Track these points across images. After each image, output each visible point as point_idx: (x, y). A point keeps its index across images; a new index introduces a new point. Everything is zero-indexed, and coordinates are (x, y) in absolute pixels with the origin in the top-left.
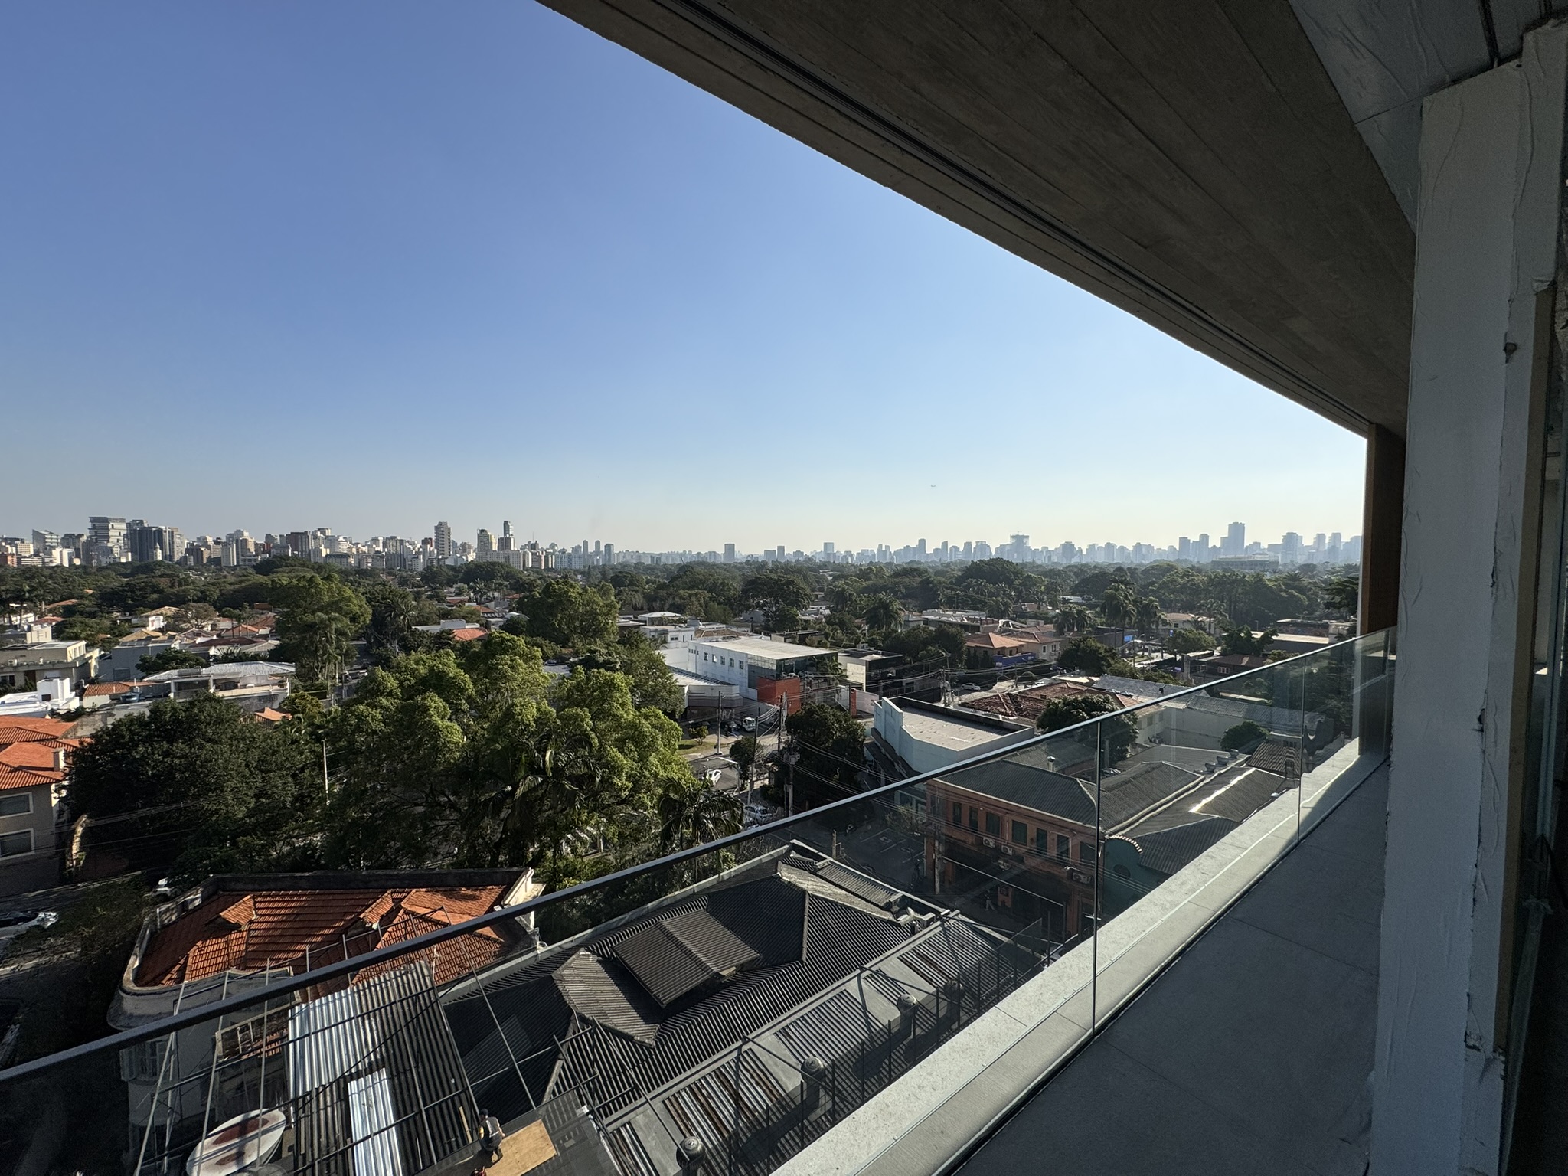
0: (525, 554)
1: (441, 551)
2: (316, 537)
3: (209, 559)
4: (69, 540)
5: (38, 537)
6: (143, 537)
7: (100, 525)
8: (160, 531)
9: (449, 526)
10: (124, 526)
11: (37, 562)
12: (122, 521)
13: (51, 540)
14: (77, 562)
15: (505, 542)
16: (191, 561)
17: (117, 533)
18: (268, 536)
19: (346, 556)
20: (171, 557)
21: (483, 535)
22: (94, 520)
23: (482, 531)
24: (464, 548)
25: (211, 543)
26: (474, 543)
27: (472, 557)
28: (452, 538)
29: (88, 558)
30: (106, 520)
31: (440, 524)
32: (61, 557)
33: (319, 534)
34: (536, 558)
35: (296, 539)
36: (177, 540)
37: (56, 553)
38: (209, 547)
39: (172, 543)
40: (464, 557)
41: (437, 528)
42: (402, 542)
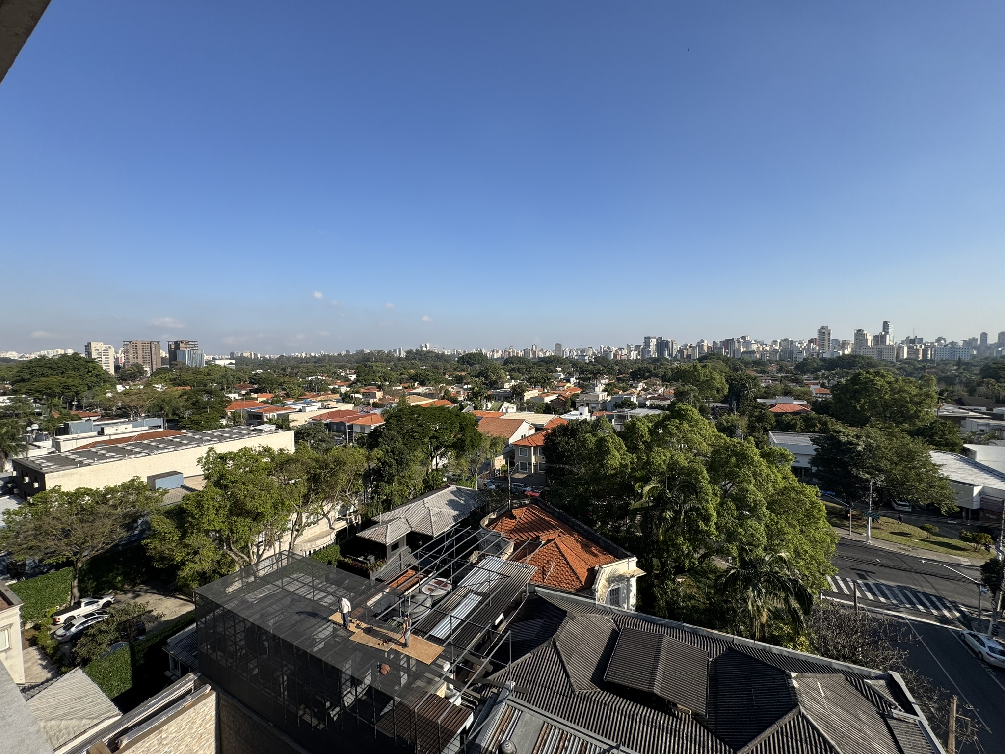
0: (900, 348)
1: (822, 346)
2: (738, 341)
3: (687, 355)
4: (637, 347)
5: (628, 346)
6: (662, 345)
7: (647, 340)
8: (668, 342)
9: (829, 328)
10: (655, 340)
11: (626, 358)
12: (655, 338)
13: (633, 348)
14: (639, 357)
15: (880, 339)
16: (679, 357)
17: (653, 342)
18: (714, 342)
19: (754, 352)
20: (672, 354)
21: (860, 334)
22: (646, 338)
23: (859, 331)
24: (844, 345)
25: (688, 347)
26: (852, 340)
27: (847, 352)
28: (832, 337)
29: (643, 356)
30: (649, 338)
31: (822, 328)
32: (633, 356)
33: (741, 340)
34: (913, 351)
35: (728, 343)
36: (674, 346)
37: (632, 353)
38: (687, 349)
39: (672, 347)
40: (841, 352)
41: (819, 331)
42: (792, 342)
